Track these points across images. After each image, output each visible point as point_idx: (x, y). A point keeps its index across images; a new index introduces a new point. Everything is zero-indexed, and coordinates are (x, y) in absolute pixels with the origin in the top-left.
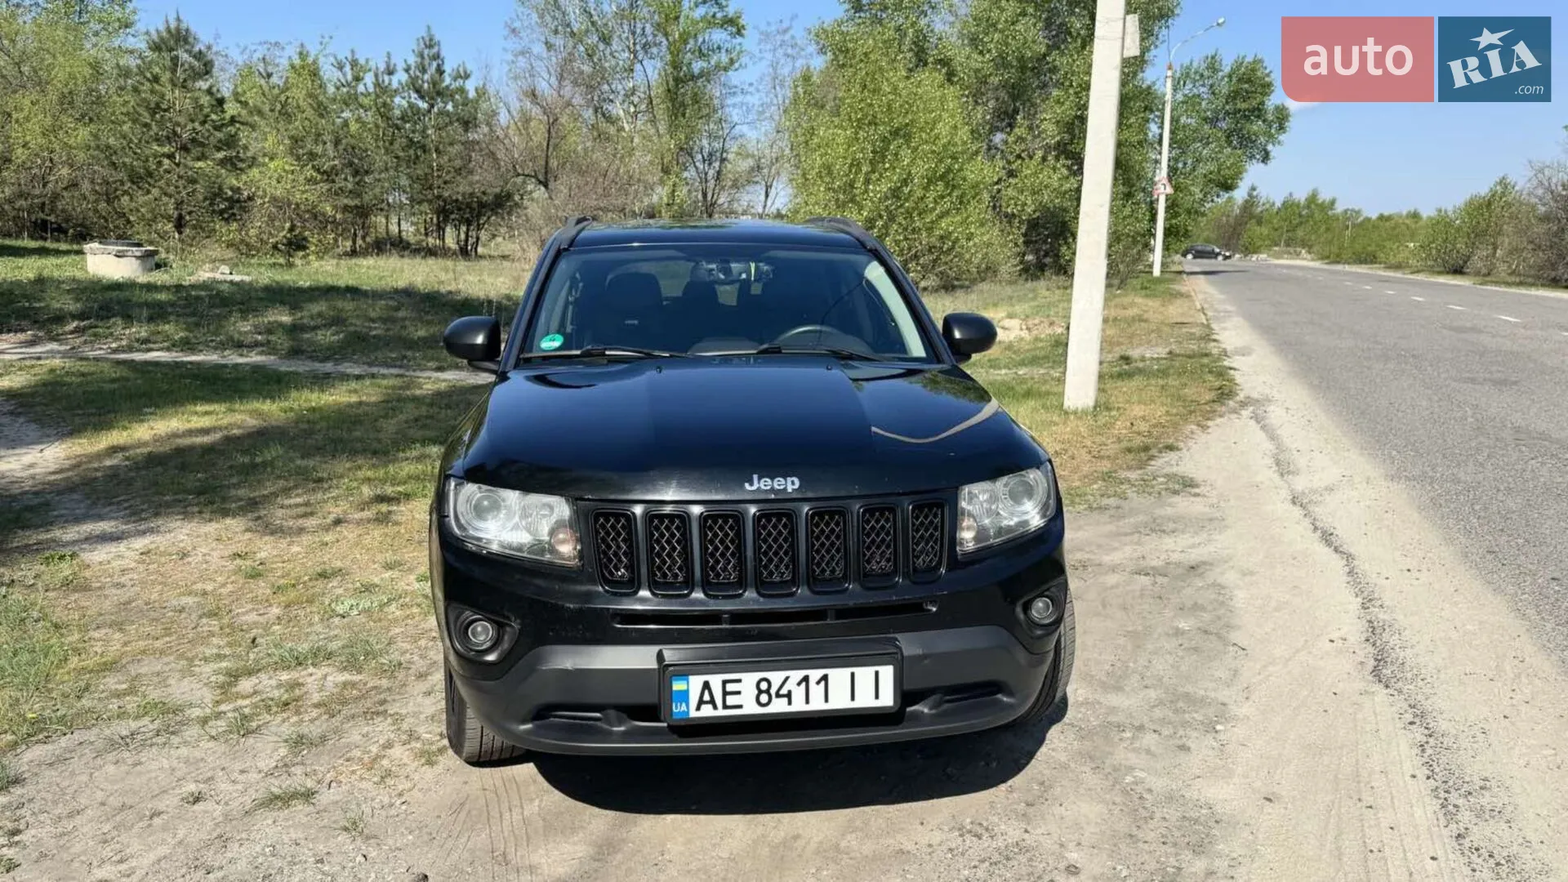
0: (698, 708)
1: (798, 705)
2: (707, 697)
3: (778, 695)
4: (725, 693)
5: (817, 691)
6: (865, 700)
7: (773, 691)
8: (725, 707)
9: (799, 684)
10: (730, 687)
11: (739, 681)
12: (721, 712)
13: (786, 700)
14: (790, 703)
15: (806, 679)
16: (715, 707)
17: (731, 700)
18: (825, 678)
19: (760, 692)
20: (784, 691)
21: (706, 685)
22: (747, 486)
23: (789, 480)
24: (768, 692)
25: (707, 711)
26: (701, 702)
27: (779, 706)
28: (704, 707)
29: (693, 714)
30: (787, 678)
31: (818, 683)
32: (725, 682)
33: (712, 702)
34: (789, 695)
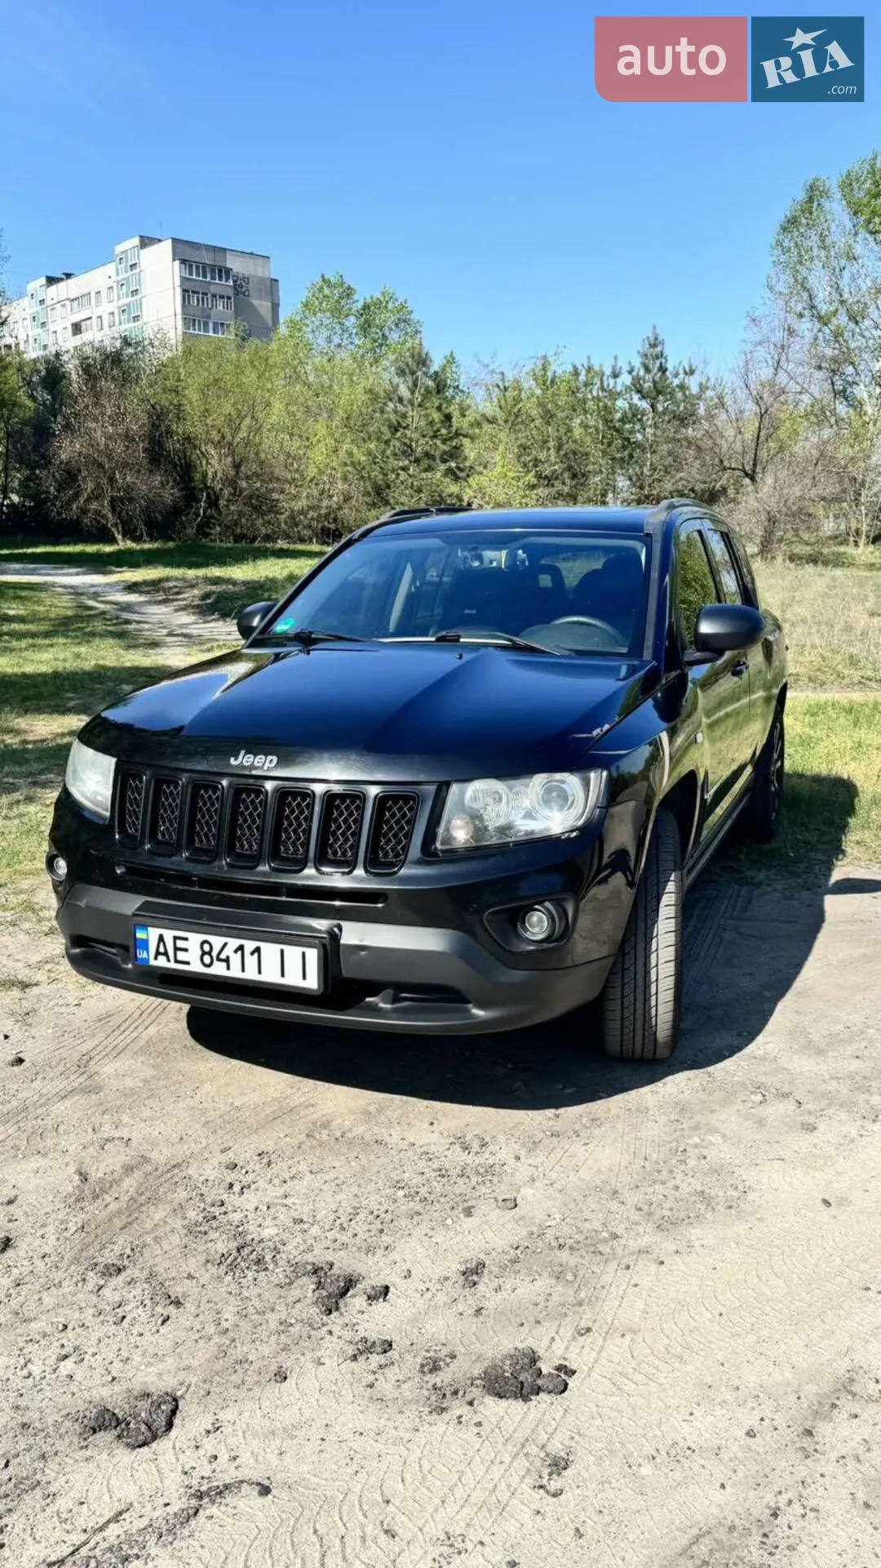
0: (156, 958)
1: (235, 972)
2: (162, 950)
3: (219, 959)
4: (176, 949)
5: (251, 961)
6: (293, 979)
7: (214, 954)
8: (177, 961)
9: (236, 952)
10: (180, 944)
11: (186, 939)
12: (172, 965)
13: (224, 964)
14: (228, 968)
15: (241, 948)
16: (169, 960)
17: (181, 956)
18: (258, 950)
19: (204, 953)
20: (223, 956)
21: (161, 939)
22: (232, 761)
23: (270, 758)
24: (209, 953)
25: (162, 962)
26: (158, 953)
27: (218, 969)
28: (160, 957)
29: (152, 962)
30: (225, 944)
31: (252, 953)
32: (175, 938)
33: (166, 954)
34: (227, 960)
